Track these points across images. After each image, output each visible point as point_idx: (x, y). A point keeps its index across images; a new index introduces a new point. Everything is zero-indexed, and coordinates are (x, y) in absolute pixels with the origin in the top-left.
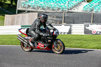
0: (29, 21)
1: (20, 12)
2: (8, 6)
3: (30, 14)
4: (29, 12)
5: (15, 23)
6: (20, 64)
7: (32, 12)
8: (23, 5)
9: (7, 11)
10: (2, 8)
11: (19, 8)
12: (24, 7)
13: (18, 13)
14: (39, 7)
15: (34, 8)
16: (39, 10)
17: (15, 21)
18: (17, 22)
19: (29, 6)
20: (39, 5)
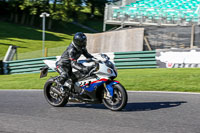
1: (110, 27)
2: (85, 18)
3: (130, 30)
4: (127, 26)
5: (102, 48)
6: (120, 125)
7: (133, 26)
8: (115, 15)
9: (84, 27)
11: (108, 20)
12: (117, 18)
13: (107, 30)
14: (145, 18)
15: (137, 20)
16: (146, 23)
17: (103, 45)
18: (105, 47)
19: (127, 16)
20: (145, 14)
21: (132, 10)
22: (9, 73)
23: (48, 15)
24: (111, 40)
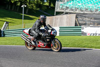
0: (67, 22)
1: (58, 13)
3: (68, 15)
4: (67, 13)
5: (54, 24)
7: (70, 13)
8: (61, 7)
10: (40, 9)
11: (57, 10)
12: (62, 9)
13: (56, 15)
14: (76, 9)
15: (72, 10)
16: (77, 12)
17: (54, 23)
18: (55, 24)
19: (67, 8)
20: (77, 7)
21: (70, 4)
22: (4, 36)
23: (26, 6)
24: (58, 20)
